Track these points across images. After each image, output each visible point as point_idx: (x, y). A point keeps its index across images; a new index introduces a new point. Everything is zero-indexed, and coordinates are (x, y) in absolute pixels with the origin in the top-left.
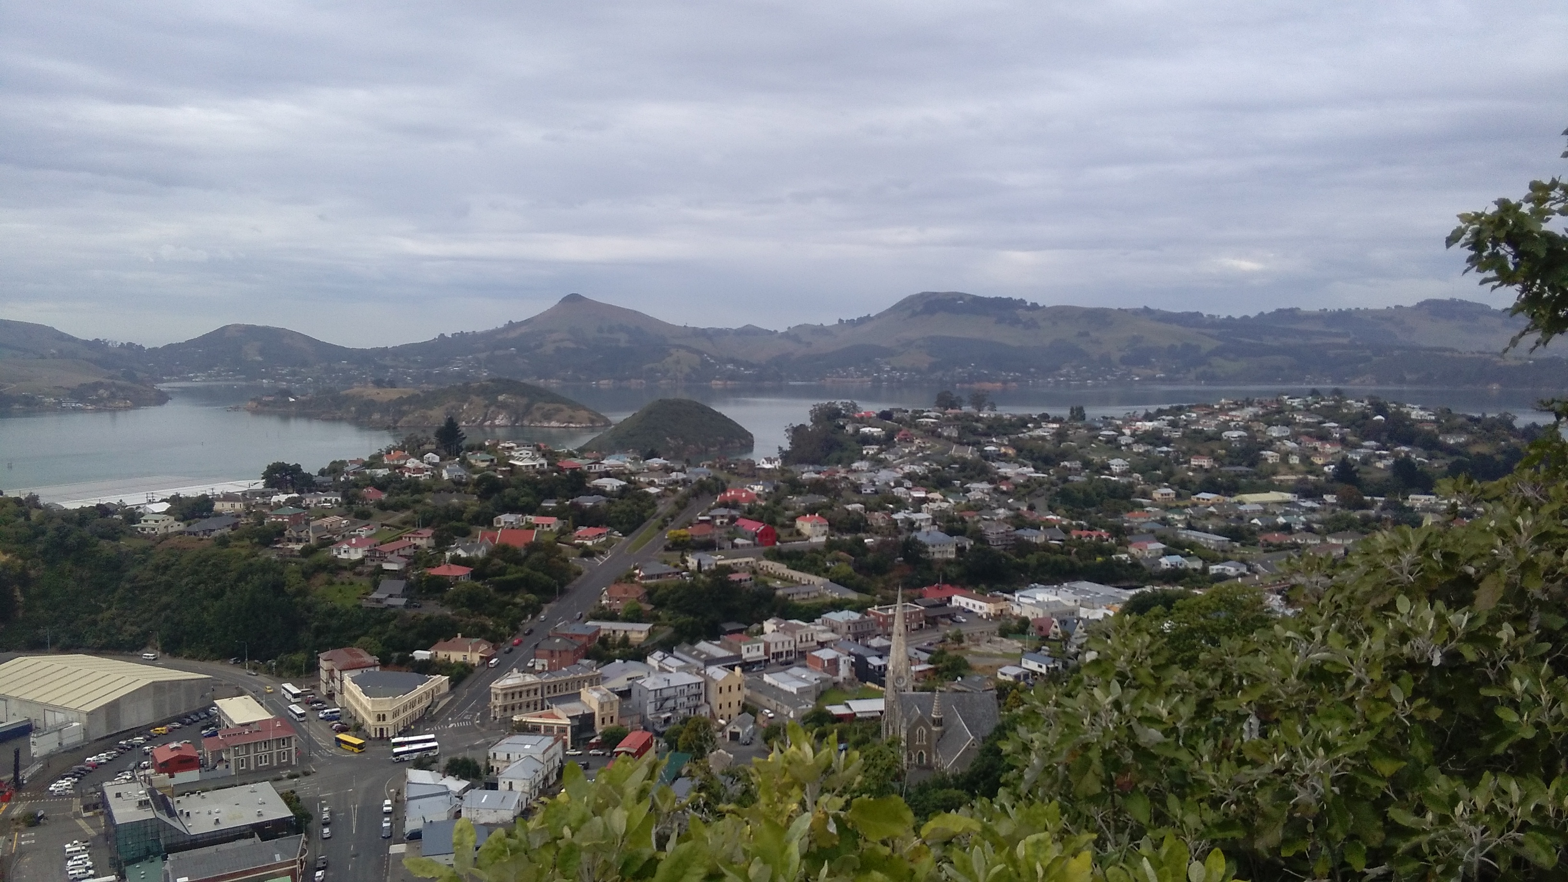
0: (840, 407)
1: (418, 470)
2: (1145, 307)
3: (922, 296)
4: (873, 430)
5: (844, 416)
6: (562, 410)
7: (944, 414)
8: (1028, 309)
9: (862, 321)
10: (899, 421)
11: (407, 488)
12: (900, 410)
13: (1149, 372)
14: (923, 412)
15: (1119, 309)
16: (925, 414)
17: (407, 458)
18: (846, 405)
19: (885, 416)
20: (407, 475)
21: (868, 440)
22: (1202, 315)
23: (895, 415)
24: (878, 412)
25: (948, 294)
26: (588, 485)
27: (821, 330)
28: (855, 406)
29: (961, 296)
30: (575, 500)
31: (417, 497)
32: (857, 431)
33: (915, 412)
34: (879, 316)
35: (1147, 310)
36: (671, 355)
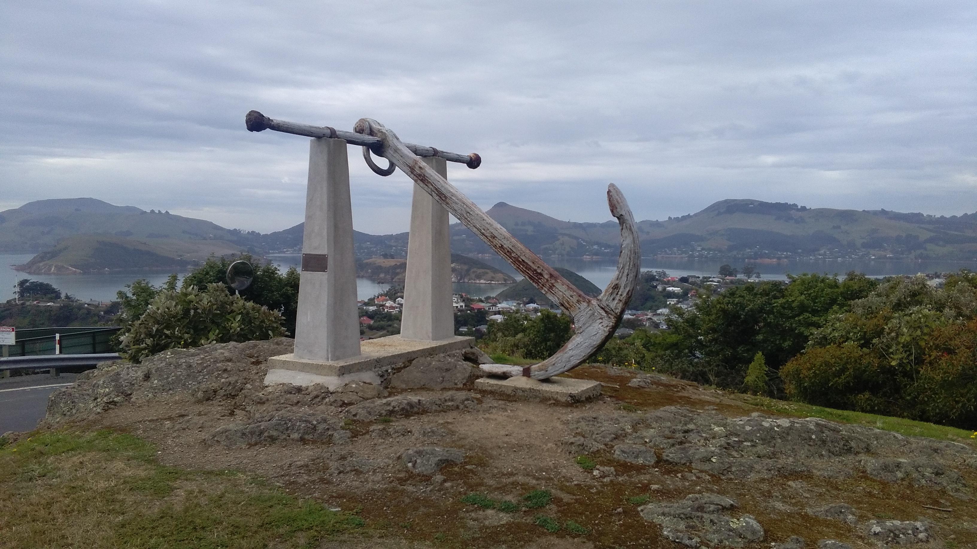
0: (655, 274)
1: (392, 308)
2: (882, 209)
3: (726, 201)
4: (674, 289)
5: (657, 280)
6: (487, 273)
7: (723, 279)
8: (798, 210)
9: (684, 218)
10: (693, 284)
11: (385, 318)
12: (695, 277)
13: (882, 253)
14: (710, 278)
15: (864, 211)
16: (711, 279)
17: (387, 300)
18: (659, 273)
19: (684, 280)
20: (386, 310)
21: (671, 295)
22: (923, 215)
23: (690, 280)
24: (679, 277)
25: (743, 200)
26: (487, 319)
27: (657, 224)
28: (664, 274)
29: (752, 202)
30: (478, 327)
31: (390, 323)
32: (664, 289)
33: (704, 278)
34: (696, 215)
35: (883, 212)
36: (558, 240)
